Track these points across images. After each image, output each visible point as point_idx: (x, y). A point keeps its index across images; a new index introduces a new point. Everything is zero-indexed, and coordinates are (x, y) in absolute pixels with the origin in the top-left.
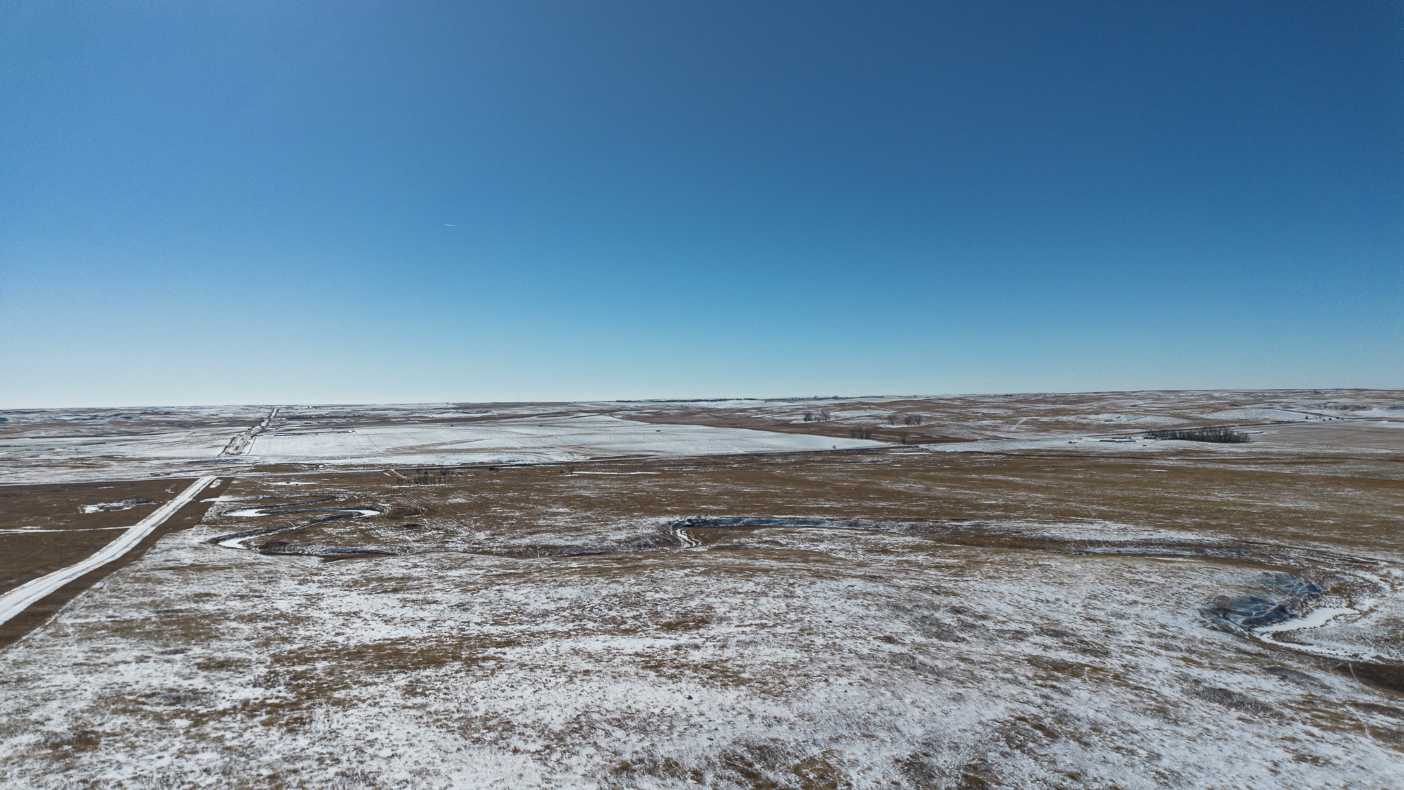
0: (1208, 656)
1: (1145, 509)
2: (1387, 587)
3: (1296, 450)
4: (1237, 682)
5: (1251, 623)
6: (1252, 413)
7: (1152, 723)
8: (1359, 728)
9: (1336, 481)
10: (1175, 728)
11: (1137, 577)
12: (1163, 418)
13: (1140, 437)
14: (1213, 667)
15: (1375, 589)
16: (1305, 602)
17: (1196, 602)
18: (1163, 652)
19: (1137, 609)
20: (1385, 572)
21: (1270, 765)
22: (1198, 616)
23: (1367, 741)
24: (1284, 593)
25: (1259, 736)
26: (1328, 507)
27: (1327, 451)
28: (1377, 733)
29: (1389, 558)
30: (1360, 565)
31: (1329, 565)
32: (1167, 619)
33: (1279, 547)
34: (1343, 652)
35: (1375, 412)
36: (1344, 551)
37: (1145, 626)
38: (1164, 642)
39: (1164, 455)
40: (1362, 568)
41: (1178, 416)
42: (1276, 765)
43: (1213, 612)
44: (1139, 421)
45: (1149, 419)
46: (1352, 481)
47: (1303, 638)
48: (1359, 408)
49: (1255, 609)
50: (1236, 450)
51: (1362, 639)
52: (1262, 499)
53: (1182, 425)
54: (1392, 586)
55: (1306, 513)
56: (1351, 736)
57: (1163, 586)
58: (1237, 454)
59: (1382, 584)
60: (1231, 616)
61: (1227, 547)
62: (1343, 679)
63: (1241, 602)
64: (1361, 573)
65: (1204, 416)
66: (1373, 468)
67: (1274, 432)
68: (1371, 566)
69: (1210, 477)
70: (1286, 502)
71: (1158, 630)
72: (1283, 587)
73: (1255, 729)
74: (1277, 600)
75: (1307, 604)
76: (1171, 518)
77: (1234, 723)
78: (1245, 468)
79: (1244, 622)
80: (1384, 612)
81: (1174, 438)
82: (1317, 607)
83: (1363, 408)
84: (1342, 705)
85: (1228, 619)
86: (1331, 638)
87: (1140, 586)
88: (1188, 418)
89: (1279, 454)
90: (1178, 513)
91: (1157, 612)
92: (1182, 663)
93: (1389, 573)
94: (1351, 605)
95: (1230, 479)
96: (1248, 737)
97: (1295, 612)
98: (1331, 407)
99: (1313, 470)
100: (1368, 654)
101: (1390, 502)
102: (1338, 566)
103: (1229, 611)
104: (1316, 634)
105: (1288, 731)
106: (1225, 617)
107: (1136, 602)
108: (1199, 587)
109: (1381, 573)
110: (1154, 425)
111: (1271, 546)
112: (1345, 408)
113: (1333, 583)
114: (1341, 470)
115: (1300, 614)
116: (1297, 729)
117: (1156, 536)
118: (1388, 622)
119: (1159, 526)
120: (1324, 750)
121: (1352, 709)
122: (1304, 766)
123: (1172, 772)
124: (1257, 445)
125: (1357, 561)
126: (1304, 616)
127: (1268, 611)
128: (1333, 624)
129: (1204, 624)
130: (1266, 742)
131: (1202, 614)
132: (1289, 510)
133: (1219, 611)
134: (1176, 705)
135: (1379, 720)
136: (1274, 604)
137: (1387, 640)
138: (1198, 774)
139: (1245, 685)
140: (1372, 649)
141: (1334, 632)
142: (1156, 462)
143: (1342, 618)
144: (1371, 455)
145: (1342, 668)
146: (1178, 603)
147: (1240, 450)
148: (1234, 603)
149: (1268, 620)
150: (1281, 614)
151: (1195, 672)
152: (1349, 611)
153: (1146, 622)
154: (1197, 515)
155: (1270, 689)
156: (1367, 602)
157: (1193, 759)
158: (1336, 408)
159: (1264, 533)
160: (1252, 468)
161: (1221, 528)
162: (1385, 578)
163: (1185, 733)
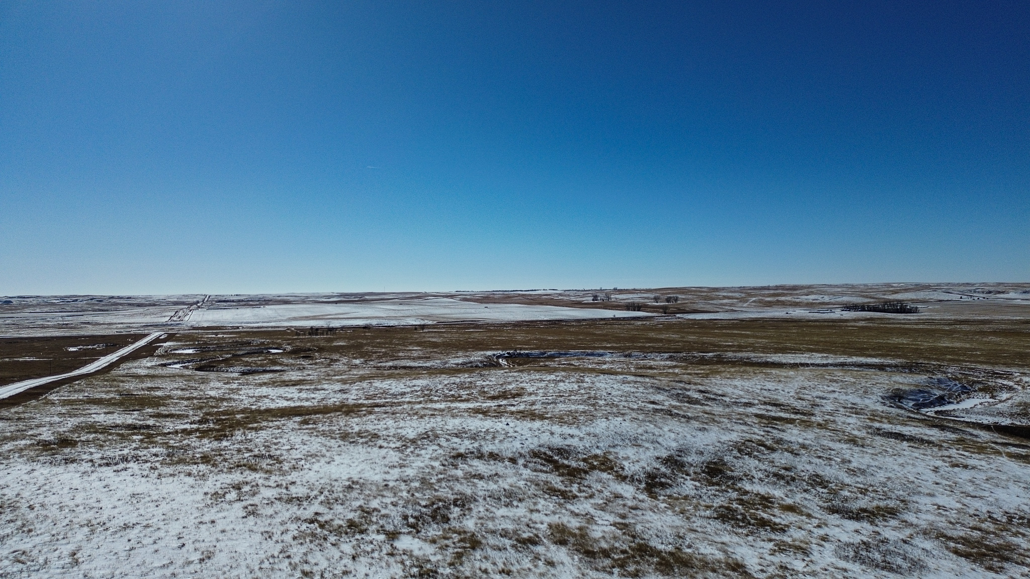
0: (886, 418)
1: (842, 347)
2: (1020, 388)
3: (953, 318)
4: (907, 430)
5: (919, 406)
6: (921, 295)
7: (845, 446)
8: (999, 453)
9: (983, 333)
10: (861, 449)
11: (835, 378)
12: (855, 298)
13: (839, 310)
14: (890, 423)
15: (1010, 389)
16: (959, 395)
17: (878, 392)
18: (854, 415)
19: (836, 395)
20: (1018, 379)
21: (933, 468)
22: (880, 399)
23: (1005, 459)
24: (944, 390)
25: (924, 455)
26: (975, 345)
27: (976, 318)
28: (1010, 456)
29: (1021, 371)
30: (1000, 376)
31: (977, 377)
32: (858, 400)
33: (940, 366)
34: (987, 420)
35: (1012, 295)
36: (989, 368)
37: (840, 403)
38: (855, 410)
39: (855, 320)
40: (1001, 378)
41: (867, 297)
42: (937, 468)
43: (890, 398)
44: (838, 300)
45: (845, 299)
46: (995, 333)
47: (957, 414)
48: (999, 292)
49: (922, 397)
50: (909, 318)
51: (1001, 414)
52: (928, 342)
53: (869, 303)
54: (1023, 387)
55: (960, 349)
56: (993, 456)
57: (855, 383)
58: (910, 320)
59: (1016, 386)
60: (904, 401)
61: (901, 366)
62: (987, 433)
63: (912, 392)
64: (1000, 381)
65: (886, 297)
66: (1009, 327)
67: (936, 307)
68: (1008, 376)
69: (890, 332)
70: (945, 343)
71: (850, 405)
72: (943, 386)
73: (921, 451)
74: (938, 393)
75: (960, 397)
76: (862, 352)
77: (906, 448)
78: (915, 327)
79: (913, 405)
80: (1017, 399)
81: (863, 310)
82: (968, 398)
83: (1003, 292)
84: (987, 443)
85: (902, 403)
86: (978, 413)
87: (837, 383)
88: (873, 298)
89: (941, 320)
90: (867, 349)
91: (849, 397)
92: (868, 421)
93: (1021, 380)
94: (993, 397)
95: (904, 332)
96: (917, 455)
97: (951, 400)
98: (979, 292)
99: (965, 327)
100: (1006, 422)
101: (1022, 343)
102: (983, 377)
103: (903, 398)
104: (967, 411)
105: (946, 453)
106: (899, 401)
107: (834, 391)
108: (880, 384)
109: (1015, 380)
110: (849, 302)
111: (934, 365)
112: (990, 292)
113: (980, 386)
114: (986, 328)
115: (955, 402)
116: (953, 452)
117: (849, 360)
118: (1020, 405)
119: (851, 355)
120: (971, 462)
121: (993, 445)
122: (956, 469)
123: (860, 469)
124: (924, 315)
125: (997, 374)
126: (958, 403)
127: (932, 399)
128: (979, 406)
129: (884, 404)
130: (930, 457)
131: (883, 398)
132: (948, 347)
133: (896, 397)
134: (863, 439)
135: (1013, 450)
136: (935, 395)
137: (1018, 414)
138: (878, 471)
139: (914, 432)
140: (1008, 419)
141: (980, 410)
142: (849, 324)
143: (986, 404)
144: (1008, 320)
145: (987, 428)
146: (866, 392)
147: (912, 318)
148: (905, 392)
149: (932, 404)
150: (941, 400)
151: (877, 425)
152: (991, 400)
153: (842, 402)
154: (879, 350)
155: (934, 434)
156: (1005, 395)
157: (873, 463)
158: (983, 292)
159: (929, 359)
160: (921, 326)
161: (899, 357)
162: (1018, 383)
163: (869, 451)
